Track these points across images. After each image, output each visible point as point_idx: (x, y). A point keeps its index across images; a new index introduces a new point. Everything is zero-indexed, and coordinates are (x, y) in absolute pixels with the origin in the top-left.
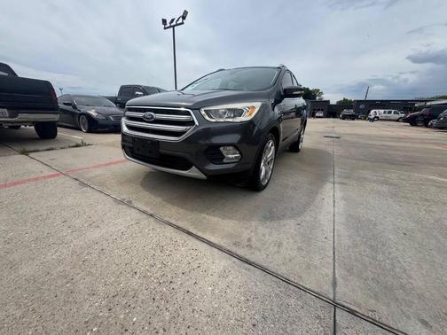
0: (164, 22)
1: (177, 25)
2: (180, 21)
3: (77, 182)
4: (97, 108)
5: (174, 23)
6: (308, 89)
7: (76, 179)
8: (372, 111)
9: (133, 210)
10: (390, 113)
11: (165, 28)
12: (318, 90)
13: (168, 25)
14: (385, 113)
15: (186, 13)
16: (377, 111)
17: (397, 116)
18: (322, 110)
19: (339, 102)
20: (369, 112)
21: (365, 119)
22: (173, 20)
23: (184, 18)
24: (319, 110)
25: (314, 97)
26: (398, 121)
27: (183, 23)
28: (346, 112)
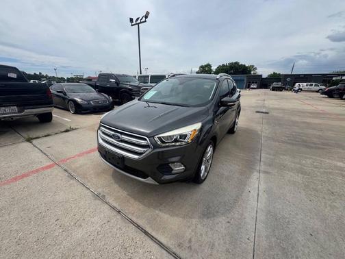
0: (131, 20)
1: (141, 23)
2: (144, 19)
3: (67, 174)
4: (81, 94)
5: (139, 21)
6: (245, 65)
7: (66, 170)
8: (297, 84)
9: (106, 206)
10: (311, 85)
11: (132, 25)
12: (253, 66)
13: (134, 23)
14: (307, 85)
15: (148, 13)
16: (300, 84)
17: (317, 88)
18: (256, 82)
19: (270, 76)
20: (294, 85)
21: (291, 90)
22: (138, 19)
23: (146, 17)
24: (253, 83)
25: (250, 72)
26: (318, 92)
27: (145, 21)
28: (275, 84)
